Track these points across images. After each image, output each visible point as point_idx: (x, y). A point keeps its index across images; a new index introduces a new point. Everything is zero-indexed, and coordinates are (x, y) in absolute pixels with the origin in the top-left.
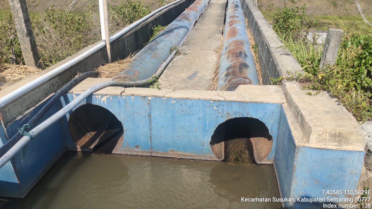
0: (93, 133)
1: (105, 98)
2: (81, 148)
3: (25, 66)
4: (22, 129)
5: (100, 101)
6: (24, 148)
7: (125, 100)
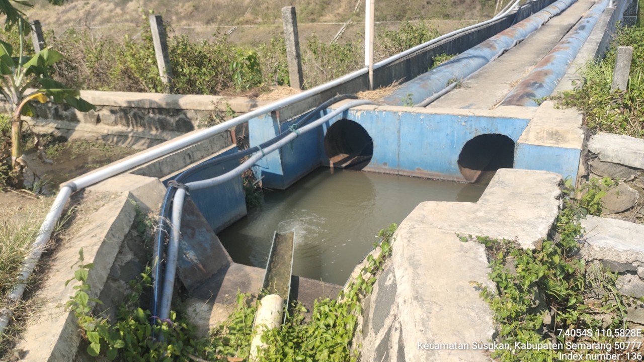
0: (346, 156)
1: (359, 114)
2: (334, 164)
3: (291, 88)
4: (292, 127)
5: (355, 116)
6: (292, 142)
7: (377, 116)
